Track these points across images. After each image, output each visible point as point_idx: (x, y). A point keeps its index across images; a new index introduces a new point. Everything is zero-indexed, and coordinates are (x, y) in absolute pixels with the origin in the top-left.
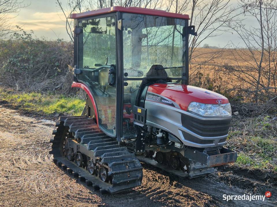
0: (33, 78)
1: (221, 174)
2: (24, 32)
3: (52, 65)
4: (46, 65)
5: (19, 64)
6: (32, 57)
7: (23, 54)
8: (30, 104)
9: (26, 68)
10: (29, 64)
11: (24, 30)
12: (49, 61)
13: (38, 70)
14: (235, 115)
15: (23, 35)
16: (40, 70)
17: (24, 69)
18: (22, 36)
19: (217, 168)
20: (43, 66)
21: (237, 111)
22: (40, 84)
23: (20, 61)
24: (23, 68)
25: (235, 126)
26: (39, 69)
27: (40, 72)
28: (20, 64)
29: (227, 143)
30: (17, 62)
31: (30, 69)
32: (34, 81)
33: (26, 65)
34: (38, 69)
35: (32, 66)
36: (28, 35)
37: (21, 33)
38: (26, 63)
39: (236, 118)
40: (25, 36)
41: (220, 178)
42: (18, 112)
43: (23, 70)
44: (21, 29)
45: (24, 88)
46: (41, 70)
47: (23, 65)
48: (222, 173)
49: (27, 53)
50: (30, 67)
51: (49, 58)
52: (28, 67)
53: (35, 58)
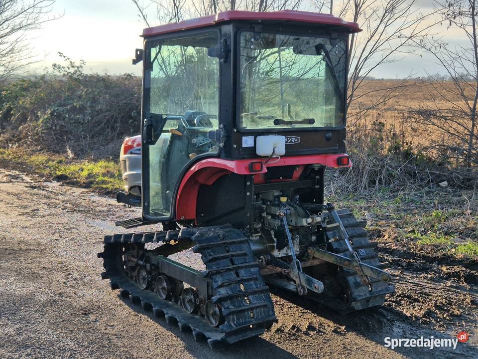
0: (92, 137)
1: (447, 269)
2: (71, 62)
3: (122, 116)
4: (113, 116)
5: (67, 116)
6: (89, 104)
7: (72, 99)
8: (106, 178)
9: (80, 122)
10: (84, 116)
11: (70, 60)
12: (117, 110)
13: (99, 125)
14: (443, 187)
15: (69, 68)
16: (103, 124)
17: (76, 124)
18: (67, 69)
19: (437, 262)
20: (107, 117)
21: (444, 181)
22: (107, 147)
23: (68, 111)
24: (74, 123)
25: (447, 202)
26: (101, 123)
27: (103, 129)
28: (70, 116)
29: (443, 227)
30: (65, 112)
31: (86, 123)
32: (94, 143)
33: (78, 117)
34: (99, 123)
35: (90, 118)
36: (78, 67)
37: (66, 64)
38: (79, 114)
39: (445, 192)
40: (72, 70)
41: (447, 274)
42: (93, 192)
43: (74, 125)
44: (66, 58)
45: (80, 155)
46: (105, 124)
47: (74, 117)
48: (448, 267)
49: (80, 97)
50: (85, 119)
51: (118, 104)
52: (83, 120)
53: (94, 105)
